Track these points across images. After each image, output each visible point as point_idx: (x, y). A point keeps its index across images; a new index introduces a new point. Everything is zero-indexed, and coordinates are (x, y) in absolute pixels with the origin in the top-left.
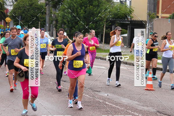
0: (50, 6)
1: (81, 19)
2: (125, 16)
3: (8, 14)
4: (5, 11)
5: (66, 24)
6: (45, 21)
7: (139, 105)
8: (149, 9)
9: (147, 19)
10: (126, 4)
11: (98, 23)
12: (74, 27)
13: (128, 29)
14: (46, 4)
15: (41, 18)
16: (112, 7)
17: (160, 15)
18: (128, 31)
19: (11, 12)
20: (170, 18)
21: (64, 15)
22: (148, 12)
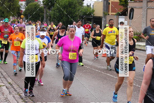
0: (46, 8)
1: (65, 16)
2: (90, 14)
3: (22, 13)
4: (21, 11)
5: (56, 18)
6: (43, 17)
7: (98, 65)
8: (104, 10)
9: (103, 15)
10: (90, 7)
11: (75, 18)
12: (61, 20)
13: (92, 21)
14: (44, 7)
15: (41, 15)
16: (82, 8)
17: (110, 13)
18: (92, 23)
19: (24, 12)
20: (116, 15)
21: (55, 13)
22: (103, 12)
